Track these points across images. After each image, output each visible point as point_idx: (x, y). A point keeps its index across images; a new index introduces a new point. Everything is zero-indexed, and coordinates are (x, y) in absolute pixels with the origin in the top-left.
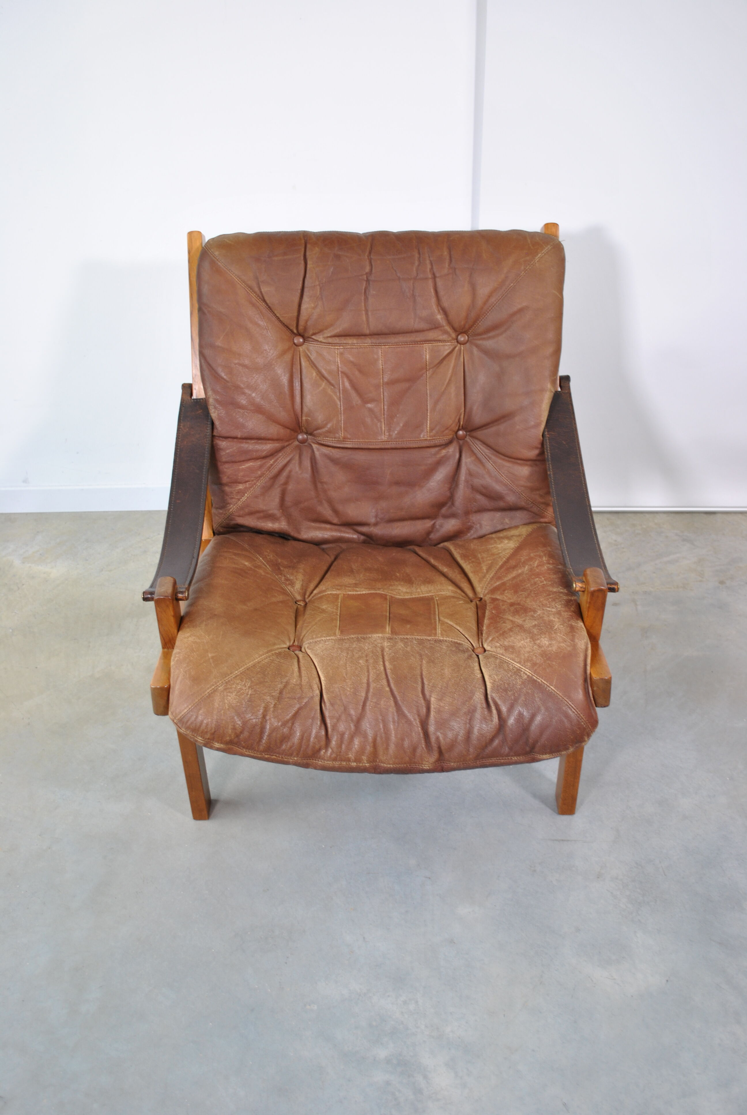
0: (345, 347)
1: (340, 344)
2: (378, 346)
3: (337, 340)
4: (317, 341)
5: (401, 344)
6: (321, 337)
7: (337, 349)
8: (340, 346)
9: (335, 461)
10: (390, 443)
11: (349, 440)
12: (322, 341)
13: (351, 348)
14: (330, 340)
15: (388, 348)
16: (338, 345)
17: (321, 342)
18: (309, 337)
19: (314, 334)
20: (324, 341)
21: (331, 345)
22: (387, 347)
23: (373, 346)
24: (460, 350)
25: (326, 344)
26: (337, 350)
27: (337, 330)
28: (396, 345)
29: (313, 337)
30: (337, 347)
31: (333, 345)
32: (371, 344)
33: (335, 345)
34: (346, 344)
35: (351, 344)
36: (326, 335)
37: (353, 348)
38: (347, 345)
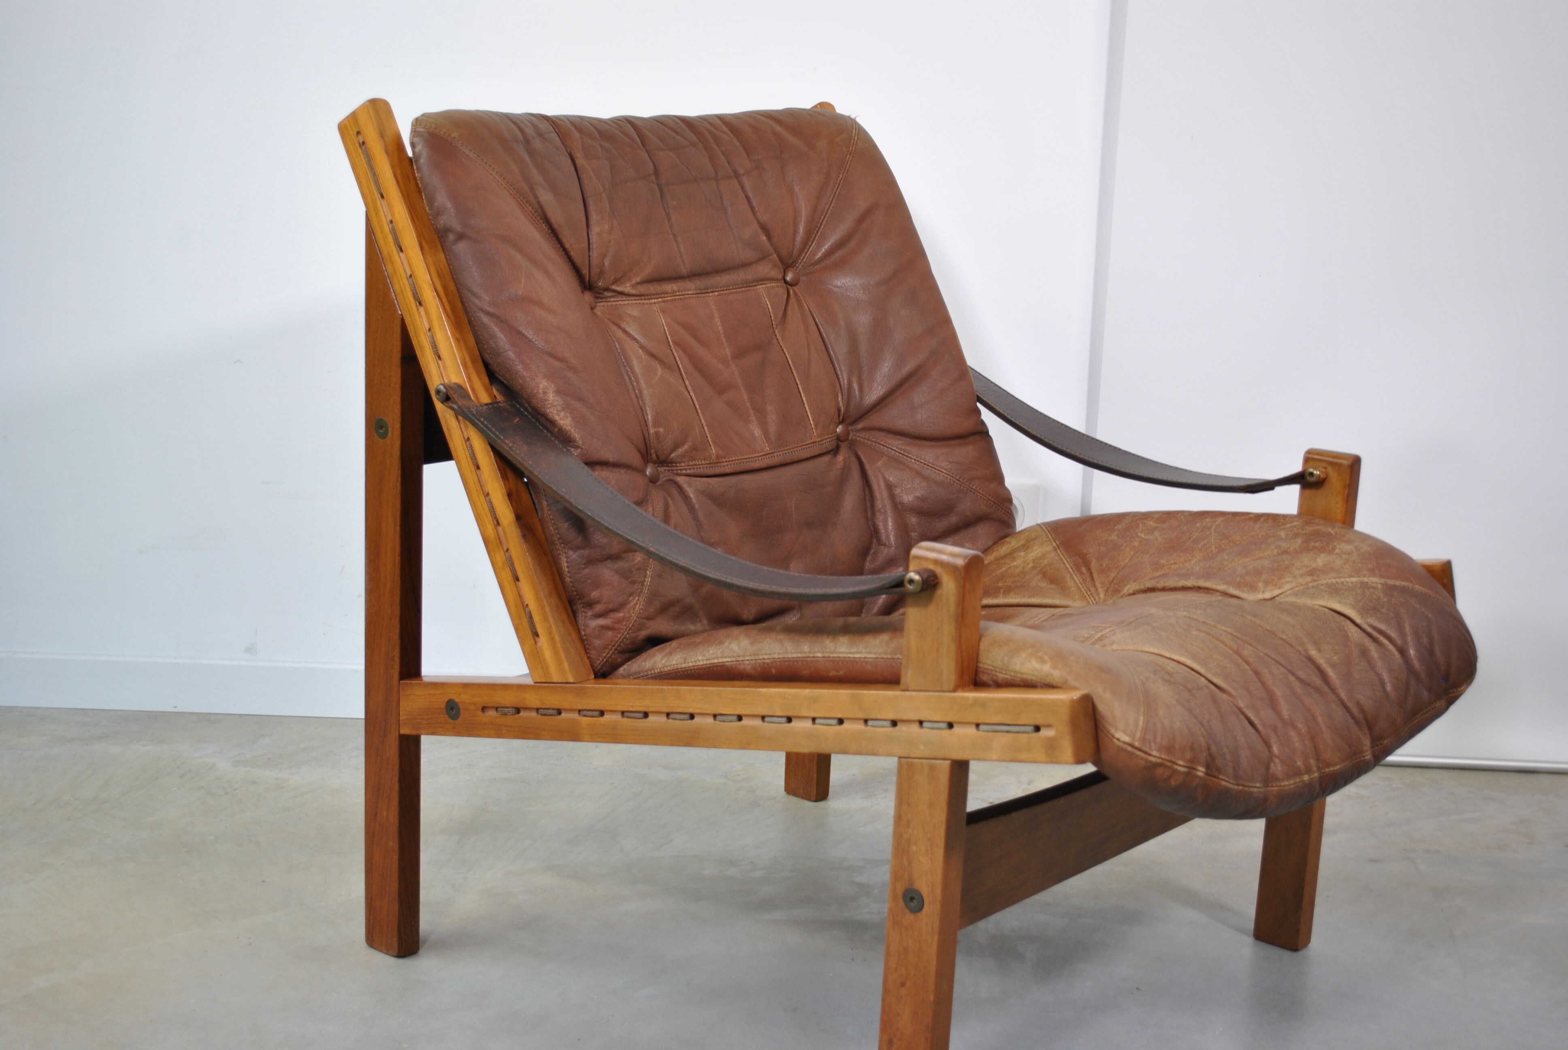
0: (664, 299)
1: (656, 295)
2: (704, 293)
3: (652, 288)
4: (621, 293)
5: (731, 288)
6: (628, 285)
7: (655, 303)
8: (656, 298)
9: (716, 499)
10: (775, 454)
11: (724, 460)
12: (630, 293)
13: (673, 300)
14: (642, 289)
15: (717, 295)
16: (652, 297)
17: (628, 295)
18: (607, 289)
19: (615, 282)
20: (633, 292)
21: (643, 298)
22: (716, 293)
23: (698, 294)
24: (795, 294)
25: (635, 298)
26: (654, 305)
27: (648, 271)
28: (726, 290)
29: (614, 287)
30: (653, 301)
31: (647, 297)
32: (695, 292)
33: (649, 297)
34: (664, 293)
35: (670, 293)
36: (634, 281)
37: (675, 300)
38: (666, 295)
